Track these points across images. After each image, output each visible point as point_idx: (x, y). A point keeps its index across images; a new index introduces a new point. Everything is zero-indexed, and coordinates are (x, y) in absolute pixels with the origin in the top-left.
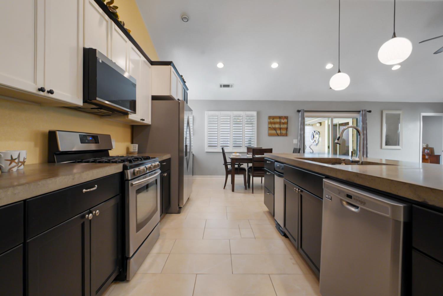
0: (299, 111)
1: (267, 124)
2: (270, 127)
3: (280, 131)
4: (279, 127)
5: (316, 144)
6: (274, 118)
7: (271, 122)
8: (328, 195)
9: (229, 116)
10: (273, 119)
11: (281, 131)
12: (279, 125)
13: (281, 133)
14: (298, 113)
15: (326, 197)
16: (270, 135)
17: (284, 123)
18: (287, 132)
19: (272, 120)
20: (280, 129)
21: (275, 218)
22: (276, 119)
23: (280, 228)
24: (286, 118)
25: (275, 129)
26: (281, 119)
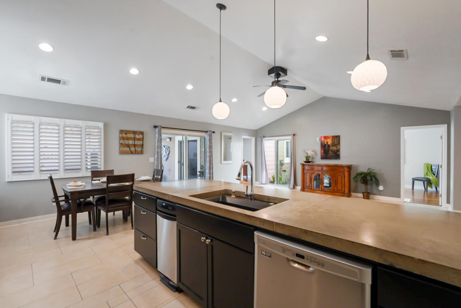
0: (155, 127)
1: (118, 139)
2: (122, 144)
3: (134, 148)
4: (133, 143)
5: (165, 159)
6: (127, 132)
7: (122, 137)
8: (266, 252)
9: (58, 125)
10: (126, 134)
11: (136, 148)
12: (133, 142)
13: (135, 151)
14: (155, 128)
15: (263, 254)
16: (122, 153)
17: (138, 140)
18: (142, 149)
19: (124, 135)
20: (135, 146)
21: (159, 269)
22: (130, 134)
23: (171, 283)
24: (142, 133)
25: (128, 146)
26: (136, 134)
